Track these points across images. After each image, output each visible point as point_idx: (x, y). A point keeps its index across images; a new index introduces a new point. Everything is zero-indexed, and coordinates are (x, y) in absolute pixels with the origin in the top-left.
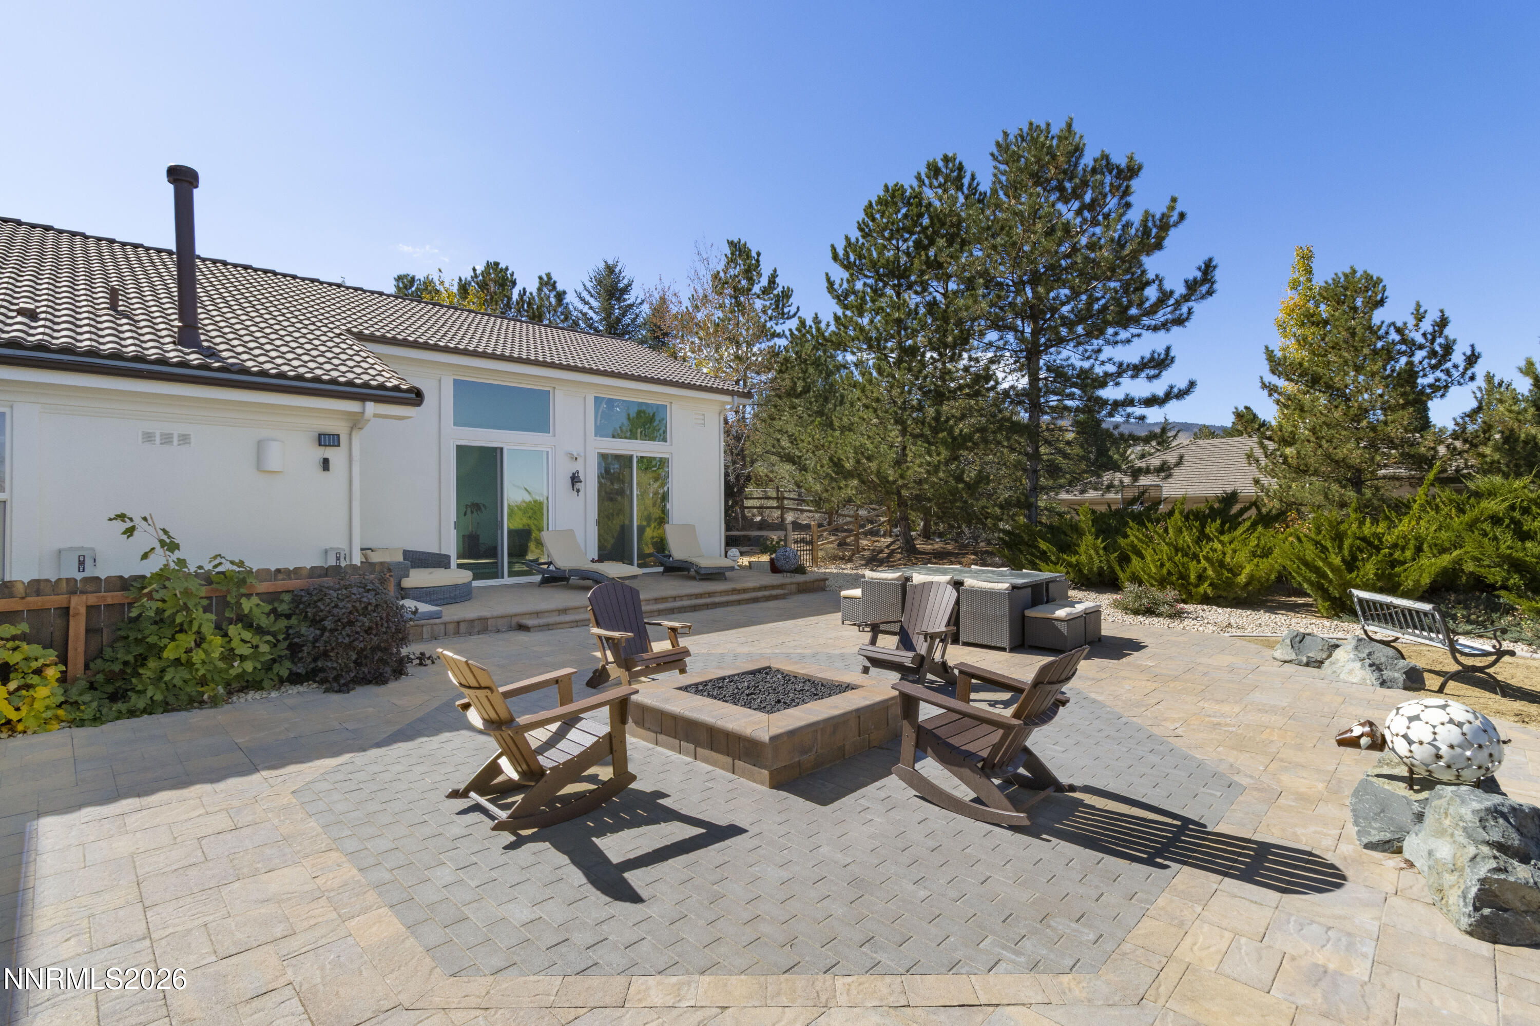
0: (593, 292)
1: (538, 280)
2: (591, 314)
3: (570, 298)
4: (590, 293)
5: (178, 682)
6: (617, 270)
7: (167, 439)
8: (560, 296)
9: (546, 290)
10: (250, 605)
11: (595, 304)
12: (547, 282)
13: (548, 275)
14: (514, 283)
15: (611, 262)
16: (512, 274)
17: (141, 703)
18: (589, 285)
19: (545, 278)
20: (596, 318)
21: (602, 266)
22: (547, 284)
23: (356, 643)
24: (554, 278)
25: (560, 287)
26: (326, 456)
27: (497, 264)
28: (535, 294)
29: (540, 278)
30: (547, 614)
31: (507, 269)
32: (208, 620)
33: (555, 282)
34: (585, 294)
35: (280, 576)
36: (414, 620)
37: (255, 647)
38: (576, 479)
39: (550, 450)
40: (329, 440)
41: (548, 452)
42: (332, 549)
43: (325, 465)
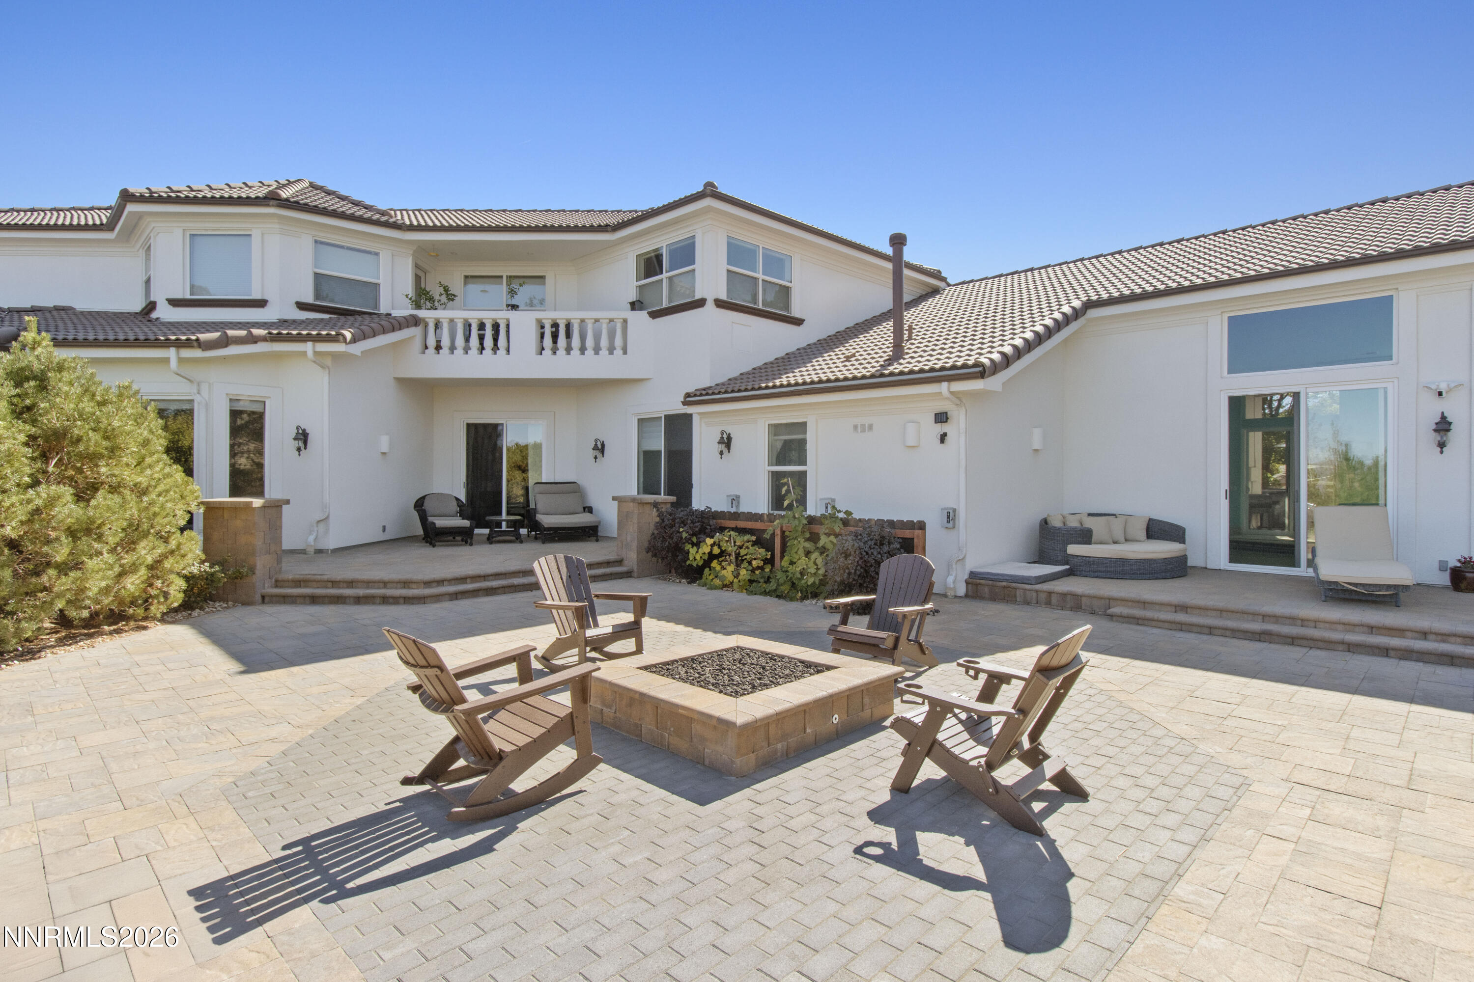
7: (863, 428)
10: (826, 540)
26: (943, 431)
36: (1007, 581)
37: (818, 569)
38: (1443, 426)
39: (1390, 386)
40: (941, 418)
41: (1385, 388)
42: (945, 508)
43: (943, 438)
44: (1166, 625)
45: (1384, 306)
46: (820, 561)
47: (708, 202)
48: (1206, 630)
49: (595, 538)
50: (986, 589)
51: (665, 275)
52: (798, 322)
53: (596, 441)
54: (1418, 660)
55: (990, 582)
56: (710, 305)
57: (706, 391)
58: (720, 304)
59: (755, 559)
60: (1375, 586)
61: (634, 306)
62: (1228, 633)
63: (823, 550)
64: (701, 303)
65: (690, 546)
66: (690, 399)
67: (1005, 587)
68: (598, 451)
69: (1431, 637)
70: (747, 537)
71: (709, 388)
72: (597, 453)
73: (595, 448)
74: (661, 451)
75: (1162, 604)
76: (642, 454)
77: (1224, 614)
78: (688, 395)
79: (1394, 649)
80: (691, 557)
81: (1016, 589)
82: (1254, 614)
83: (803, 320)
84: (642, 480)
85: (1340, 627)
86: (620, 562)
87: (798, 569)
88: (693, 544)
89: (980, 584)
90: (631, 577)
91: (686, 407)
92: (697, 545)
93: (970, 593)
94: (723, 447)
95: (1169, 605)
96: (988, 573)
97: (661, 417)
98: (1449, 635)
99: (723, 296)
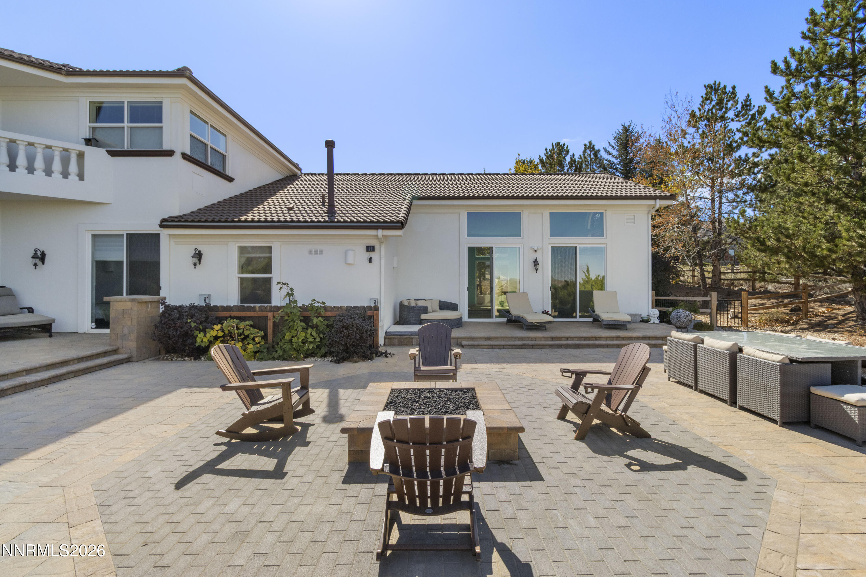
0: (615, 146)
1: (584, 147)
2: (614, 160)
3: (603, 154)
4: (613, 147)
5: (287, 349)
6: (631, 128)
7: (316, 252)
8: (596, 153)
9: (588, 152)
10: (317, 320)
11: (615, 153)
12: (590, 147)
13: (590, 143)
14: (568, 152)
15: (627, 125)
16: (567, 147)
17: (276, 356)
18: (613, 142)
19: (588, 145)
20: (616, 161)
21: (620, 128)
22: (589, 148)
23: (341, 342)
24: (593, 143)
25: (596, 148)
26: (371, 256)
27: (559, 143)
28: (582, 155)
29: (585, 145)
30: (478, 339)
31: (564, 145)
32: (301, 326)
33: (594, 146)
34: (610, 150)
35: (335, 310)
36: (407, 335)
37: (315, 339)
38: (536, 263)
39: (520, 247)
40: (370, 249)
41: (519, 248)
42: (373, 299)
43: (370, 260)
44: (486, 347)
45: (517, 217)
46: (314, 333)
47: (184, 81)
48: (502, 347)
49: (48, 334)
50: (396, 340)
51: (126, 124)
52: (230, 179)
53: (36, 250)
54: (570, 348)
55: (399, 336)
56: (178, 156)
57: (179, 219)
58: (185, 156)
59: (256, 337)
60: (543, 322)
61: (88, 142)
62: (510, 347)
63: (316, 327)
64: (170, 153)
65: (198, 332)
66: (165, 223)
67: (406, 338)
68: (38, 260)
69: (569, 339)
70: (248, 323)
71: (180, 217)
72: (37, 261)
73: (35, 257)
74: (122, 262)
75: (481, 338)
76: (95, 263)
77: (504, 339)
78: (164, 220)
79: (564, 345)
80: (198, 340)
81: (412, 338)
82: (515, 338)
83: (234, 179)
84: (94, 284)
85: (543, 339)
86: (115, 351)
87: (300, 340)
88: (200, 331)
89: (393, 338)
90: (129, 361)
91: (162, 229)
92: (204, 331)
93: (387, 343)
94: (196, 260)
95: (484, 338)
96: (397, 332)
97: (123, 235)
98: (574, 338)
99: (188, 152)
